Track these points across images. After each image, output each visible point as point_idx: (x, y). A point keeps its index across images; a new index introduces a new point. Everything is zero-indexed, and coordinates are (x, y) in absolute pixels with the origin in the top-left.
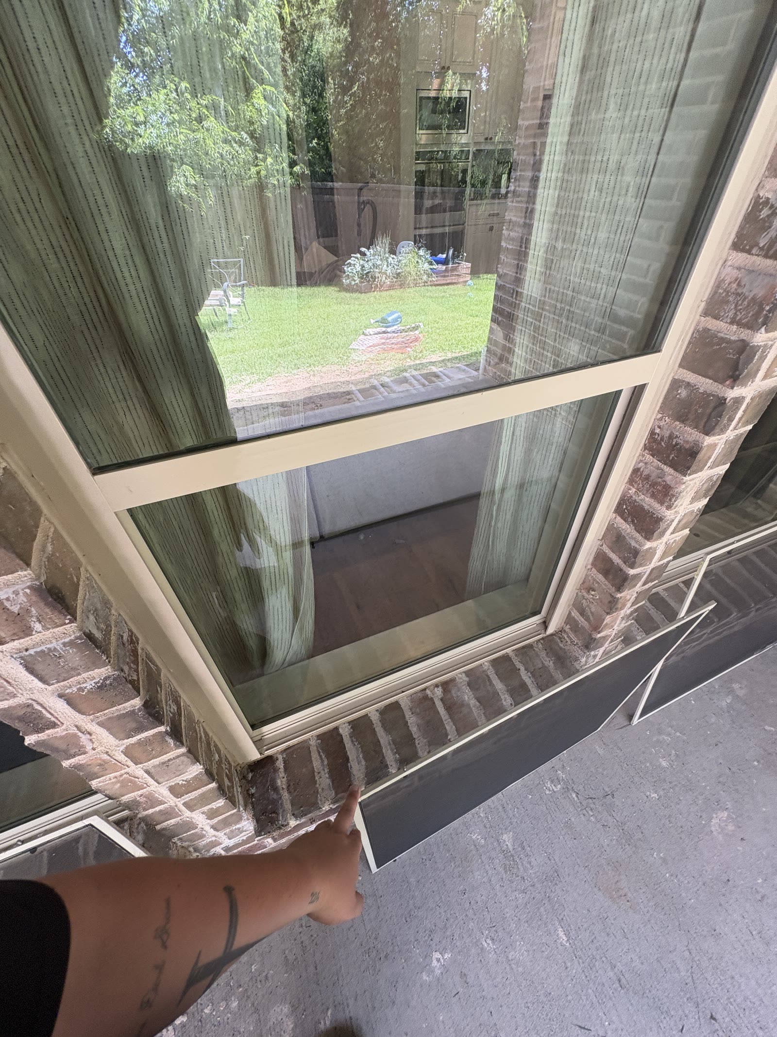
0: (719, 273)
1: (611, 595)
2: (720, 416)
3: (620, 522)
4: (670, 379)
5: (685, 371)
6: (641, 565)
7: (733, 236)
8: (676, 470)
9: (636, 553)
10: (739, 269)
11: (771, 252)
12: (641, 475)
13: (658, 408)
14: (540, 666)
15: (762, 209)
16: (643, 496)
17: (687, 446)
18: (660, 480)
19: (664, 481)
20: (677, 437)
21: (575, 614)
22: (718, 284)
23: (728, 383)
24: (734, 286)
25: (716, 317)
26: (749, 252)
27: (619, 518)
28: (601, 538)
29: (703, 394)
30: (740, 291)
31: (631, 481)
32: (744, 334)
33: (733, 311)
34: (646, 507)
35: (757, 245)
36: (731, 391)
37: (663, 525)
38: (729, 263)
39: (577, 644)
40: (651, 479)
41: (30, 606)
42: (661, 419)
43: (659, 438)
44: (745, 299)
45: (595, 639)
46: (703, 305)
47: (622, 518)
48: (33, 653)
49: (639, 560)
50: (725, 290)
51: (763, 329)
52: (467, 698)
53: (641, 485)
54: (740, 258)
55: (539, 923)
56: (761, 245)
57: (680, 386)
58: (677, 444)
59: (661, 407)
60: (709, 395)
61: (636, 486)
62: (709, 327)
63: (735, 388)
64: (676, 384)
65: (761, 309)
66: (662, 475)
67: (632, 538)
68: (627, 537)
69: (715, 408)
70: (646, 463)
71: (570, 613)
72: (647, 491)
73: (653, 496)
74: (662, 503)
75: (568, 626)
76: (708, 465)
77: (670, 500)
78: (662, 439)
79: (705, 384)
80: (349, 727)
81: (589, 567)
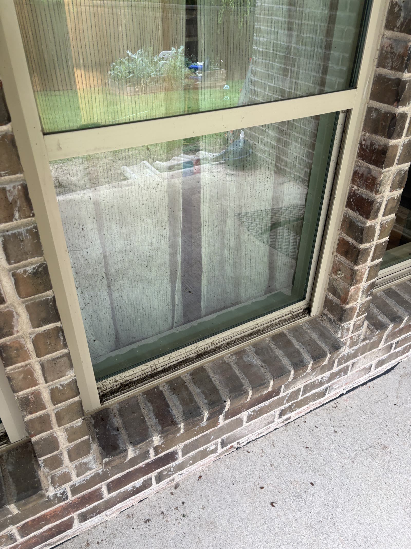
0: (382, 42)
1: (351, 269)
2: (395, 126)
3: (350, 212)
4: (366, 108)
5: (373, 101)
6: (367, 241)
7: (384, 21)
8: (377, 166)
9: (362, 230)
10: (390, 39)
11: (403, 29)
12: (358, 175)
13: (362, 128)
14: (308, 338)
15: (395, 8)
16: (361, 189)
17: (381, 148)
18: (369, 175)
19: (372, 175)
20: (374, 144)
21: (330, 296)
22: (382, 48)
23: (395, 104)
24: (389, 48)
25: (384, 67)
26: (393, 30)
27: (349, 210)
28: (340, 228)
29: (384, 113)
30: (392, 51)
31: (353, 181)
32: (398, 74)
33: (391, 63)
34: (364, 196)
35: (396, 26)
36: (397, 109)
37: (375, 207)
38: (385, 36)
39: (334, 320)
40: (365, 175)
41: (18, 199)
42: (365, 135)
43: (365, 148)
44: (395, 55)
45: (345, 310)
46: (376, 60)
47: (351, 209)
48: (10, 234)
49: (364, 235)
50: (385, 51)
51: (406, 71)
52: (255, 362)
53: (359, 182)
54: (389, 33)
55: (325, 536)
56: (398, 26)
57: (372, 112)
58: (375, 149)
59: (364, 127)
60: (388, 113)
61: (356, 183)
62: (381, 73)
63: (399, 107)
64: (370, 110)
65: (403, 60)
66: (370, 170)
67: (359, 221)
68: (355, 222)
69: (392, 120)
70: (360, 166)
71: (326, 297)
72: (363, 185)
73: (367, 188)
74: (372, 191)
75: (326, 309)
76: (396, 161)
77: (377, 187)
78: (367, 148)
79: (384, 107)
80: (167, 385)
81: (335, 254)
